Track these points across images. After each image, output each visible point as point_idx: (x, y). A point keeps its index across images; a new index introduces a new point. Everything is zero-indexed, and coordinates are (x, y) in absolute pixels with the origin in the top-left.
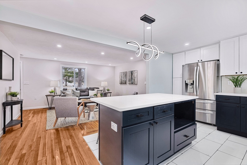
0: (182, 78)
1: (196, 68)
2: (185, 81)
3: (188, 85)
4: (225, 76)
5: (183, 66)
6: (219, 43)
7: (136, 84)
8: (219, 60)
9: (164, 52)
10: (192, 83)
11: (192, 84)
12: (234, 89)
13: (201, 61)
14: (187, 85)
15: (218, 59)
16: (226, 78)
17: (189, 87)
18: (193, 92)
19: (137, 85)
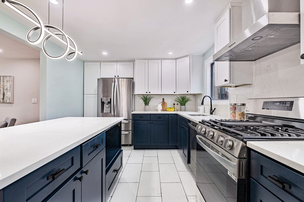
0: (97, 94)
1: (113, 84)
2: (101, 99)
3: (105, 104)
4: (138, 95)
5: (98, 80)
6: (133, 61)
7: (10, 103)
8: (133, 79)
9: (82, 53)
10: (110, 101)
11: (110, 103)
12: (144, 107)
13: (118, 77)
14: (103, 103)
15: (132, 77)
16: (139, 97)
17: (105, 106)
18: (109, 112)
19: (14, 104)
